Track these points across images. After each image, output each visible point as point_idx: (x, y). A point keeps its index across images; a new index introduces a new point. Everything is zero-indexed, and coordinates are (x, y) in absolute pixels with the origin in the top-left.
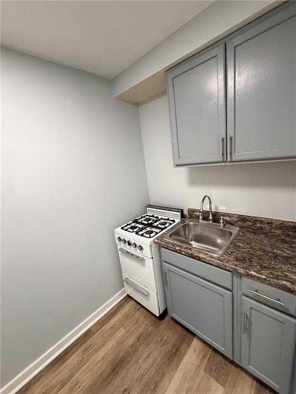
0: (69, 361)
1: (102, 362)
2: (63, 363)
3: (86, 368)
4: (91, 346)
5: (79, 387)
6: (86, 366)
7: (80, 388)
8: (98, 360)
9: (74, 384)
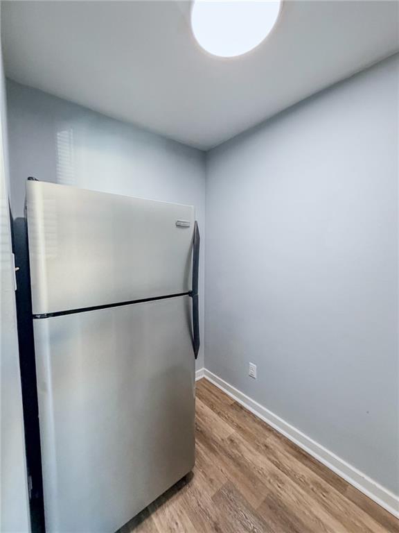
0: (300, 464)
1: (311, 517)
2: (296, 457)
3: (299, 492)
4: (327, 492)
5: (279, 487)
6: (301, 491)
7: (279, 489)
8: (312, 509)
9: (281, 478)
